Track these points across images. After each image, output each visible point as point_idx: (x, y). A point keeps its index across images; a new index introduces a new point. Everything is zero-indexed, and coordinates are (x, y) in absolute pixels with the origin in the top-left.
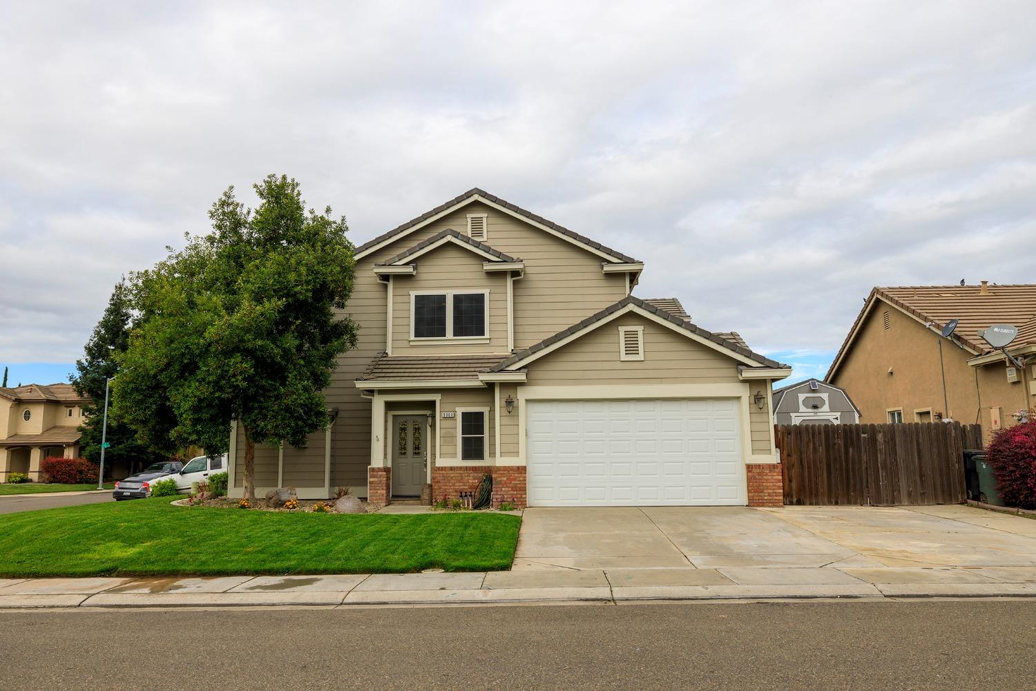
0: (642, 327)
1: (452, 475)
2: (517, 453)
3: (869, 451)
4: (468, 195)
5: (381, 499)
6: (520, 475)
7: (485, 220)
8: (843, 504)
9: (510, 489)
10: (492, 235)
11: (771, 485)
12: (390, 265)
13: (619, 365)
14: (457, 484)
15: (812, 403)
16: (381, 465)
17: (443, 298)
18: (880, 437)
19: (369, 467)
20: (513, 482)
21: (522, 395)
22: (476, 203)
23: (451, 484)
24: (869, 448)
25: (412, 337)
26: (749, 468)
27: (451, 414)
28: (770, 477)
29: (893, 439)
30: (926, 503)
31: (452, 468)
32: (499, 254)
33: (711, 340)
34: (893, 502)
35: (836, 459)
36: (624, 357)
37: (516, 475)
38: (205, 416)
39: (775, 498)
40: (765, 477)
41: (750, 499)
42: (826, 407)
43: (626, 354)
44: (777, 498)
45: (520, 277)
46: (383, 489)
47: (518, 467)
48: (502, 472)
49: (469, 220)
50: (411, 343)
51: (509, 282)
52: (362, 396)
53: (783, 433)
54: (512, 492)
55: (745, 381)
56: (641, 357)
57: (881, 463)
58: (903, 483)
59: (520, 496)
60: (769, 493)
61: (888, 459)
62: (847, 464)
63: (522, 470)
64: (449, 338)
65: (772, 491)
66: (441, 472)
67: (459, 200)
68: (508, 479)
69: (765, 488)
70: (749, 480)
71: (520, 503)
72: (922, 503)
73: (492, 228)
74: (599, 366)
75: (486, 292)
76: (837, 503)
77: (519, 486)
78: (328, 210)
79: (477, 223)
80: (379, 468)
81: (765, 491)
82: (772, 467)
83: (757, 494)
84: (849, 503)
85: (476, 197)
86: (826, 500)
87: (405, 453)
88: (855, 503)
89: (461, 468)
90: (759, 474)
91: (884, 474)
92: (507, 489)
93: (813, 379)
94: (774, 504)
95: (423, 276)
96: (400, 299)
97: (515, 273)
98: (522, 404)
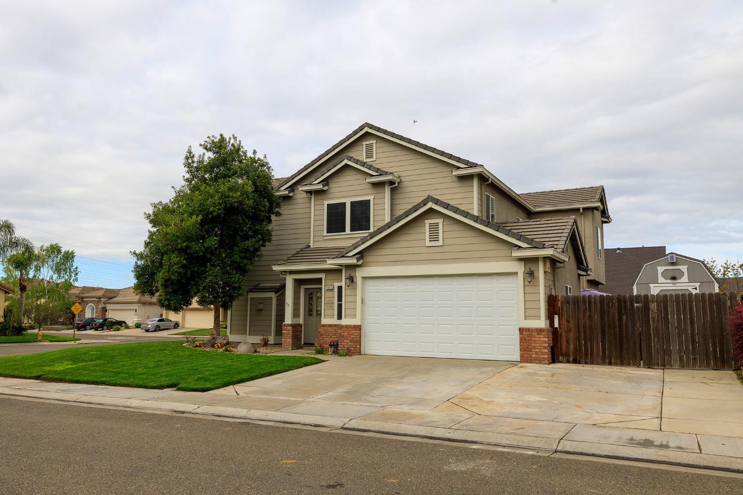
0: (441, 220)
1: (330, 330)
2: (355, 316)
3: (642, 319)
4: (361, 128)
5: (289, 345)
6: (355, 332)
7: (374, 145)
8: (616, 364)
9: (349, 341)
10: (379, 155)
11: (538, 345)
12: (310, 184)
13: (425, 250)
14: (333, 337)
15: (671, 275)
16: (290, 322)
17: (344, 204)
18: (653, 306)
19: (284, 323)
20: (351, 336)
21: (359, 274)
22: (367, 134)
23: (329, 337)
24: (642, 316)
25: (325, 234)
26: (521, 330)
27: (331, 288)
28: (538, 339)
29: (666, 308)
30: (697, 368)
31: (330, 326)
32: (377, 170)
33: (489, 227)
34: (664, 365)
35: (611, 325)
36: (428, 244)
37: (353, 331)
38: (170, 290)
39: (541, 356)
40: (534, 339)
41: (522, 356)
42: (685, 278)
43: (430, 241)
44: (543, 356)
45: (395, 185)
46: (290, 339)
47: (355, 326)
48: (345, 329)
49: (364, 146)
50: (325, 238)
51: (387, 190)
52: (281, 276)
53: (562, 302)
54: (350, 344)
55: (520, 259)
56: (440, 243)
57: (653, 331)
58: (675, 347)
59: (355, 346)
60: (536, 352)
61: (660, 326)
62: (621, 331)
63: (358, 328)
64: (348, 233)
65: (538, 351)
66: (323, 328)
67: (355, 133)
68: (348, 334)
69: (533, 347)
70: (521, 340)
71: (355, 351)
72: (694, 367)
73: (379, 150)
74: (411, 251)
75: (371, 198)
76: (610, 364)
77: (355, 339)
78: (255, 152)
79: (369, 148)
80: (288, 324)
81: (533, 350)
82: (540, 331)
83: (526, 353)
84: (622, 364)
85: (366, 129)
86: (600, 361)
87: (312, 314)
88: (628, 364)
89: (335, 325)
90: (528, 336)
91: (656, 340)
92: (347, 341)
93: (672, 253)
94: (540, 361)
95: (332, 190)
96: (318, 207)
97: (391, 183)
98: (359, 280)
